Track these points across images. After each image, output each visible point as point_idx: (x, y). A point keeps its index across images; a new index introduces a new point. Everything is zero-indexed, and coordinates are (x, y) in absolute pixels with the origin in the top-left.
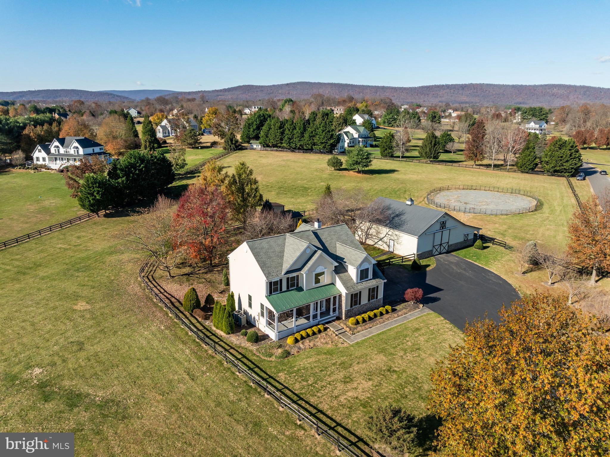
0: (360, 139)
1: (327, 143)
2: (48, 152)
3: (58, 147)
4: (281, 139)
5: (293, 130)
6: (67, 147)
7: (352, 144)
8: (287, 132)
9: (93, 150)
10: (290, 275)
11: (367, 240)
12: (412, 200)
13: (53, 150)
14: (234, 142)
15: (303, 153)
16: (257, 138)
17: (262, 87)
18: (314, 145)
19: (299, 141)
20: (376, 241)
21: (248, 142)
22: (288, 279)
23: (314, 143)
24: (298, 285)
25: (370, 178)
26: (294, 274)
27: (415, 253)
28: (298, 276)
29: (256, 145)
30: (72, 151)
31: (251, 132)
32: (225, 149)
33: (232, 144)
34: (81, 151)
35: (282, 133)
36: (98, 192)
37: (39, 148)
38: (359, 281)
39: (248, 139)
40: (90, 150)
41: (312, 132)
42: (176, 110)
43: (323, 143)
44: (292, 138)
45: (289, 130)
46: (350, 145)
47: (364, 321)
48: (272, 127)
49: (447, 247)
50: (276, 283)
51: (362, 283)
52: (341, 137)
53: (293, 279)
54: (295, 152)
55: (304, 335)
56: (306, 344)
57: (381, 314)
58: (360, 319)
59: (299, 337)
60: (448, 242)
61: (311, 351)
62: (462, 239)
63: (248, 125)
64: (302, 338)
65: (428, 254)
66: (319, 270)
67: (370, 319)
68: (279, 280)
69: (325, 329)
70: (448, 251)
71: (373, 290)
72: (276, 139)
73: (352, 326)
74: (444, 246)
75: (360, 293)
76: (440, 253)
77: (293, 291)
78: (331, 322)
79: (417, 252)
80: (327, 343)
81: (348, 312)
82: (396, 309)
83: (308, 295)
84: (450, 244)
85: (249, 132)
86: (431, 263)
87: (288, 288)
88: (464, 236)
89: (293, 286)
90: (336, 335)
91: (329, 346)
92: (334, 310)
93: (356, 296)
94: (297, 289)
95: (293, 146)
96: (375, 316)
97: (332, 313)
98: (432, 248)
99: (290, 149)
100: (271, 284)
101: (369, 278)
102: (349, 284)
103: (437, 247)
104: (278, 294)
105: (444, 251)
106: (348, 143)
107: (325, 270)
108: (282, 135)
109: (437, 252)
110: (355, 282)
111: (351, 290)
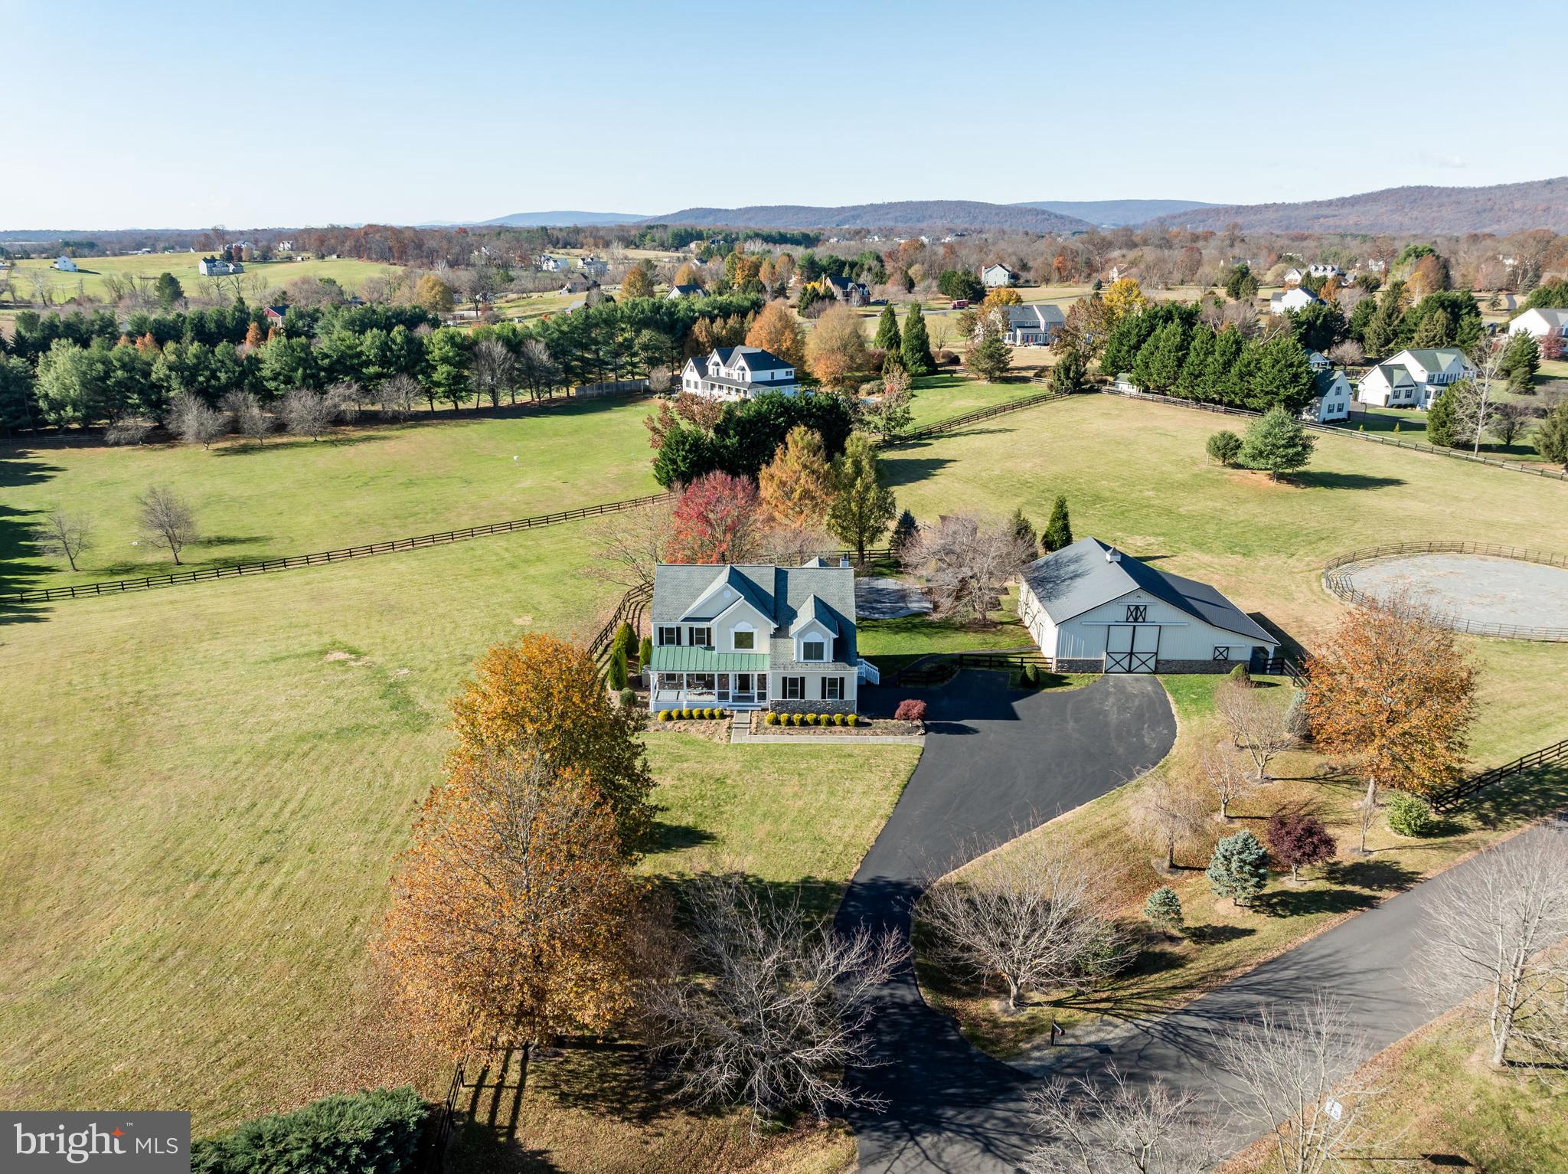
0: (1429, 388)
1: (1277, 394)
2: (703, 372)
3: (718, 364)
4: (1177, 376)
5: (1206, 354)
6: (731, 366)
7: (1402, 400)
8: (1192, 357)
9: (773, 374)
10: (696, 625)
11: (1026, 616)
13: (711, 369)
14: (1071, 375)
15: (1225, 412)
16: (1129, 366)
18: (1248, 396)
19: (1216, 382)
21: (1114, 375)
22: (691, 629)
23: (1250, 390)
24: (709, 643)
25: (1286, 496)
26: (704, 625)
27: (1054, 655)
28: (709, 629)
29: (1126, 384)
30: (736, 375)
31: (1123, 353)
32: (1051, 387)
33: (1068, 377)
34: (749, 376)
35: (1180, 362)
36: (685, 459)
37: (692, 364)
38: (802, 660)
39: (1115, 367)
40: (765, 375)
41: (1249, 363)
42: (1115, 269)
43: (1267, 393)
44: (1200, 375)
45: (1198, 355)
46: (1392, 401)
47: (790, 723)
48: (1161, 344)
49: (1152, 663)
50: (670, 631)
51: (806, 664)
52: (1335, 380)
53: (700, 631)
54: (1205, 408)
55: (684, 714)
56: (677, 726)
57: (831, 723)
58: (784, 717)
59: (674, 714)
60: (1156, 654)
61: (673, 734)
62: (1204, 654)
63: (1121, 334)
64: (680, 717)
65: (1094, 667)
66: (744, 627)
67: (804, 723)
68: (674, 626)
69: (723, 716)
70: (1155, 672)
71: (833, 682)
72: (1164, 374)
73: (766, 724)
74: (1144, 657)
75: (803, 679)
76: (1129, 671)
77: (698, 649)
78: (747, 711)
79: (1057, 656)
80: (704, 732)
81: (778, 704)
82: (869, 725)
83: (715, 659)
84: (1162, 656)
85: (1119, 351)
86: (1078, 682)
87: (691, 644)
88: (1212, 650)
89: (700, 641)
90: (729, 728)
91: (701, 737)
92: (762, 697)
93: (794, 681)
94: (706, 649)
95: (1199, 391)
96: (817, 722)
97: (756, 700)
98: (1104, 657)
99: (1197, 400)
100: (661, 629)
101: (825, 660)
102: (782, 661)
103: (1118, 657)
104: (672, 647)
105: (1143, 668)
106: (1387, 397)
107: (756, 632)
108: (1180, 366)
109: (1117, 668)
110: (795, 658)
111: (781, 669)
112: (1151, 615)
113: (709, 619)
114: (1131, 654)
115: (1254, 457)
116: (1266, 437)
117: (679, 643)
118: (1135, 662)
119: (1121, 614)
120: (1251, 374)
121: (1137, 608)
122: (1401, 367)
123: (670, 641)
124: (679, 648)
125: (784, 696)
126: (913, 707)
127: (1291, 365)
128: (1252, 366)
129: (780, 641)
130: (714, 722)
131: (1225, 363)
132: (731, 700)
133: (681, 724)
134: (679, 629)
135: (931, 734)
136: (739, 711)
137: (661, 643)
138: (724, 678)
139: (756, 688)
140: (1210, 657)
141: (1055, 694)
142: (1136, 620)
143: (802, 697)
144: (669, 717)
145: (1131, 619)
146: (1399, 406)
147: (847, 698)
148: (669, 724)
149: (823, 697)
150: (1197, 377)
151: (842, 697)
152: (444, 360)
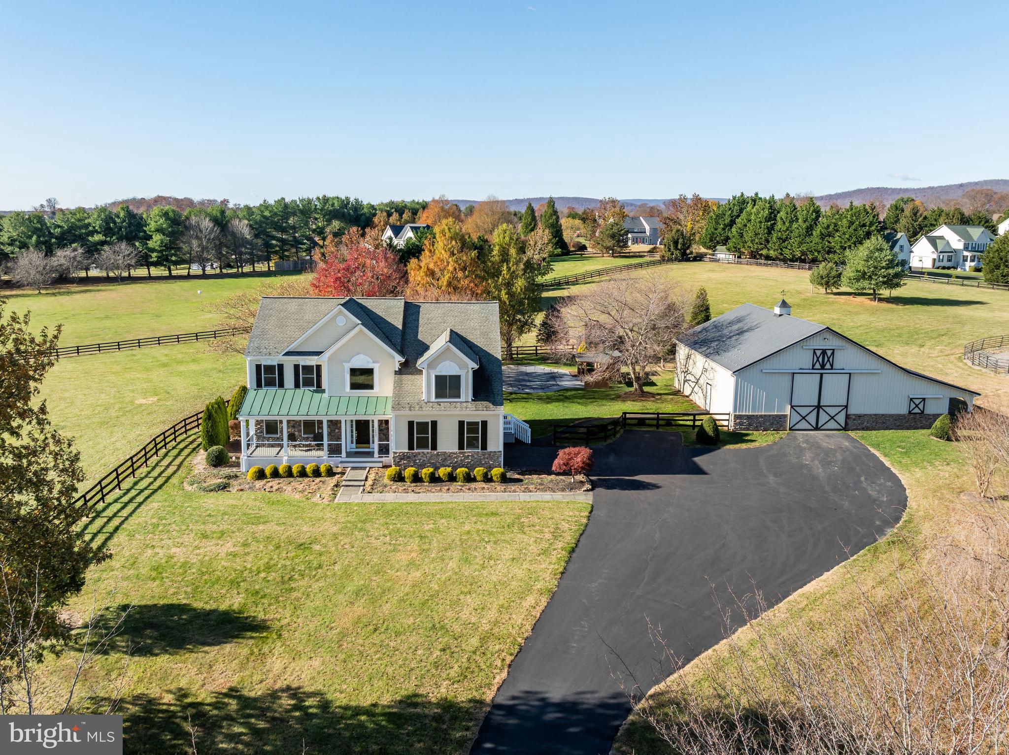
0: (966, 254)
4: (768, 241)
5: (791, 222)
7: (946, 263)
8: (779, 225)
10: (303, 361)
11: (686, 385)
14: (679, 246)
16: (725, 241)
19: (801, 243)
20: (693, 385)
21: (713, 248)
22: (296, 367)
23: (830, 248)
24: (319, 385)
26: (312, 361)
27: (731, 411)
28: (319, 367)
29: (722, 254)
31: (720, 230)
32: (663, 257)
33: (676, 248)
35: (770, 230)
38: (433, 398)
39: (713, 242)
41: (828, 226)
44: (787, 239)
45: (784, 223)
46: (937, 264)
47: (417, 479)
48: (753, 217)
49: (841, 418)
50: (270, 369)
51: (439, 404)
52: (898, 240)
53: (308, 369)
54: (792, 267)
55: (281, 470)
56: (270, 484)
57: (469, 479)
58: (409, 472)
59: (268, 471)
60: (846, 407)
61: (259, 494)
62: (901, 408)
63: (717, 216)
64: (275, 474)
65: (775, 423)
66: (361, 362)
67: (434, 479)
68: (275, 363)
69: (330, 473)
70: (845, 429)
71: (473, 426)
72: (757, 240)
73: (386, 481)
74: (832, 411)
75: (434, 424)
76: (817, 428)
77: (306, 392)
78: (365, 468)
79: (735, 410)
80: (303, 491)
81: (403, 457)
82: (520, 481)
83: (324, 403)
84: (853, 410)
85: (716, 229)
87: (297, 386)
88: (906, 401)
89: (308, 383)
90: (336, 486)
91: (297, 496)
92: (384, 450)
93: (423, 426)
94: (314, 391)
95: (787, 253)
96: (452, 478)
97: (376, 455)
98: (787, 411)
99: (785, 260)
100: (258, 367)
101: (463, 399)
102: (408, 400)
103: (804, 411)
104: (272, 390)
105: (832, 424)
106: (934, 260)
107: (376, 367)
108: (769, 233)
109: (803, 425)
110: (424, 397)
111: (406, 412)
112: (840, 361)
113: (319, 354)
114: (819, 407)
115: (858, 280)
116: (867, 261)
117: (281, 385)
118: (823, 417)
119: (804, 359)
120: (830, 235)
121: (824, 352)
122: (942, 238)
123: (270, 383)
124: (281, 392)
125: (411, 447)
126: (576, 455)
127: (864, 225)
128: (831, 228)
129: (407, 378)
130: (318, 480)
131: (807, 228)
132: (344, 454)
133: (275, 483)
134: (281, 367)
135: (600, 491)
136: (353, 468)
137: (259, 385)
138: (335, 425)
139: (376, 439)
140: (904, 411)
141: (739, 450)
142: (823, 367)
143: (434, 447)
144: (261, 475)
145: (818, 366)
146: (944, 268)
147: (491, 447)
148: (259, 484)
149: (461, 447)
150: (784, 241)
151: (484, 447)
152: (159, 230)
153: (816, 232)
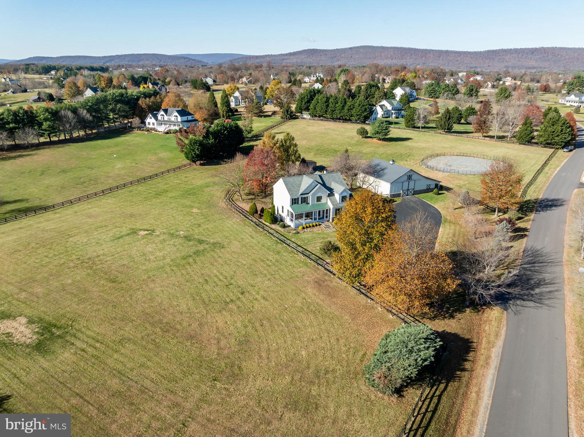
0: (393, 111)
1: (361, 115)
2: (156, 119)
3: (163, 115)
4: (326, 111)
5: (336, 103)
6: (170, 115)
7: (386, 116)
8: (331, 105)
9: (187, 118)
10: (303, 196)
11: (364, 185)
12: (393, 161)
14: (289, 113)
15: (343, 122)
16: (307, 109)
17: (326, 51)
18: (351, 116)
19: (340, 113)
20: (368, 185)
21: (301, 113)
22: (302, 198)
23: (352, 114)
24: (307, 202)
26: (306, 196)
27: (389, 194)
28: (307, 197)
29: (306, 115)
30: (173, 119)
31: (303, 105)
32: (282, 118)
33: (288, 114)
34: (179, 119)
35: (327, 106)
36: (198, 149)
37: (151, 116)
39: (300, 110)
40: (185, 118)
41: (350, 106)
42: (245, 78)
43: (358, 115)
44: (335, 111)
45: (333, 104)
46: (384, 116)
48: (320, 101)
49: (413, 192)
50: (295, 199)
51: (342, 203)
52: (374, 110)
53: (305, 198)
54: (336, 121)
59: (305, 227)
60: (414, 189)
61: (310, 233)
62: (425, 188)
63: (301, 98)
64: (307, 227)
65: (398, 195)
66: (319, 195)
68: (296, 197)
70: (413, 195)
72: (322, 111)
74: (411, 190)
75: (341, 208)
76: (407, 195)
77: (304, 204)
78: (324, 222)
80: (319, 230)
83: (311, 207)
85: (301, 104)
86: (398, 200)
87: (302, 203)
88: (426, 186)
89: (304, 202)
90: (325, 228)
91: (319, 232)
92: (327, 217)
94: (306, 204)
95: (335, 117)
97: (325, 218)
98: (401, 192)
99: (333, 119)
100: (293, 199)
102: (335, 203)
103: (405, 191)
104: (296, 205)
105: (411, 194)
106: (382, 115)
107: (323, 195)
108: (327, 108)
109: (405, 195)
110: (338, 202)
111: (336, 206)
112: (413, 177)
113: (308, 194)
114: (408, 190)
115: (375, 134)
116: (378, 127)
117: (298, 203)
118: (409, 192)
119: (406, 178)
120: (351, 109)
121: (410, 175)
122: (384, 105)
123: (295, 203)
124: (299, 205)
125: (336, 215)
127: (364, 106)
128: (352, 106)
129: (332, 197)
130: (319, 227)
131: (342, 106)
132: (318, 219)
133: (309, 229)
134: (298, 198)
136: (322, 223)
137: (293, 204)
139: (325, 214)
142: (409, 179)
144: (303, 228)
146: (386, 118)
148: (305, 230)
150: (333, 111)
152: (46, 120)
153: (346, 108)
